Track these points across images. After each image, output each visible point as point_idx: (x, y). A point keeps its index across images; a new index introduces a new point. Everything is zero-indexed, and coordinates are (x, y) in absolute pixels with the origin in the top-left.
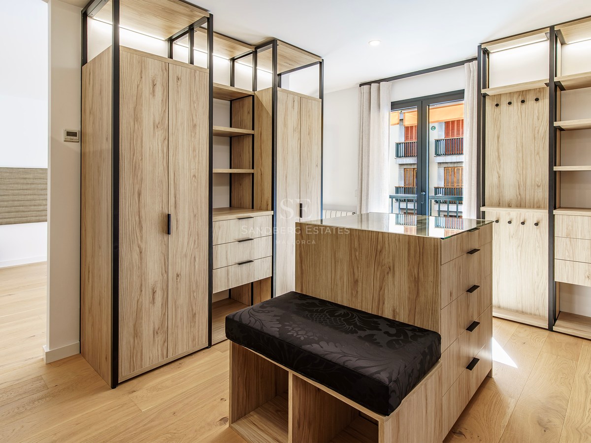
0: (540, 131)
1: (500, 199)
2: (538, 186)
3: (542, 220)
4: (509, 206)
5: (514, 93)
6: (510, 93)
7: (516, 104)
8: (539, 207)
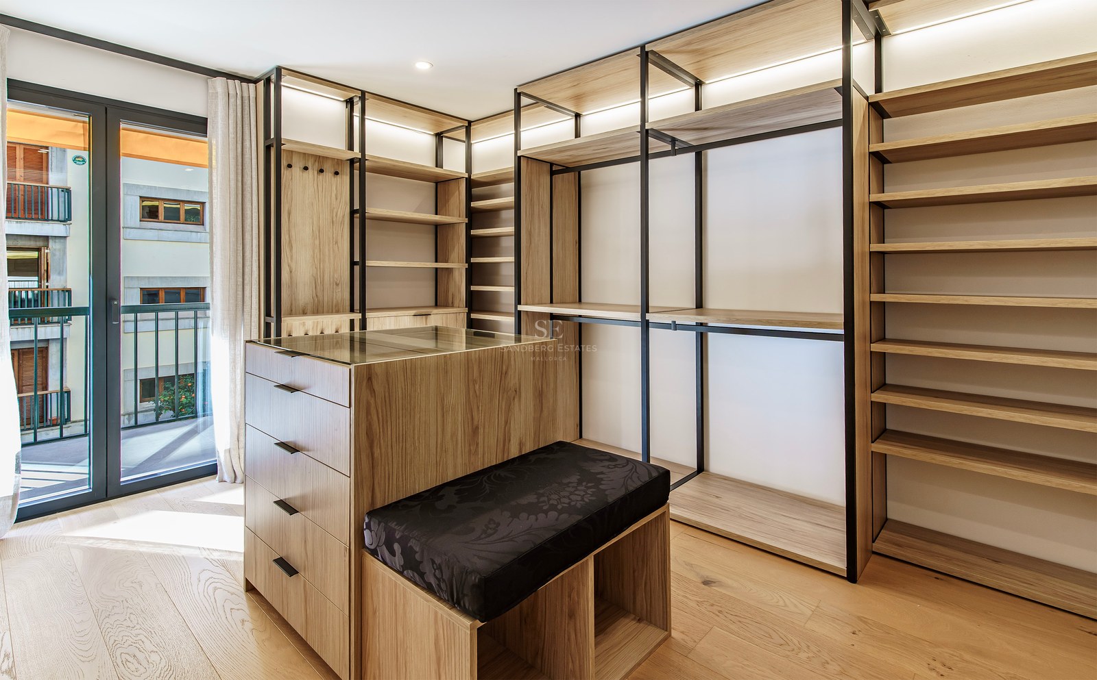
0: (339, 213)
1: (291, 304)
2: (337, 285)
3: (341, 327)
4: (304, 313)
5: (309, 155)
6: (305, 154)
7: (312, 173)
8: (338, 312)
